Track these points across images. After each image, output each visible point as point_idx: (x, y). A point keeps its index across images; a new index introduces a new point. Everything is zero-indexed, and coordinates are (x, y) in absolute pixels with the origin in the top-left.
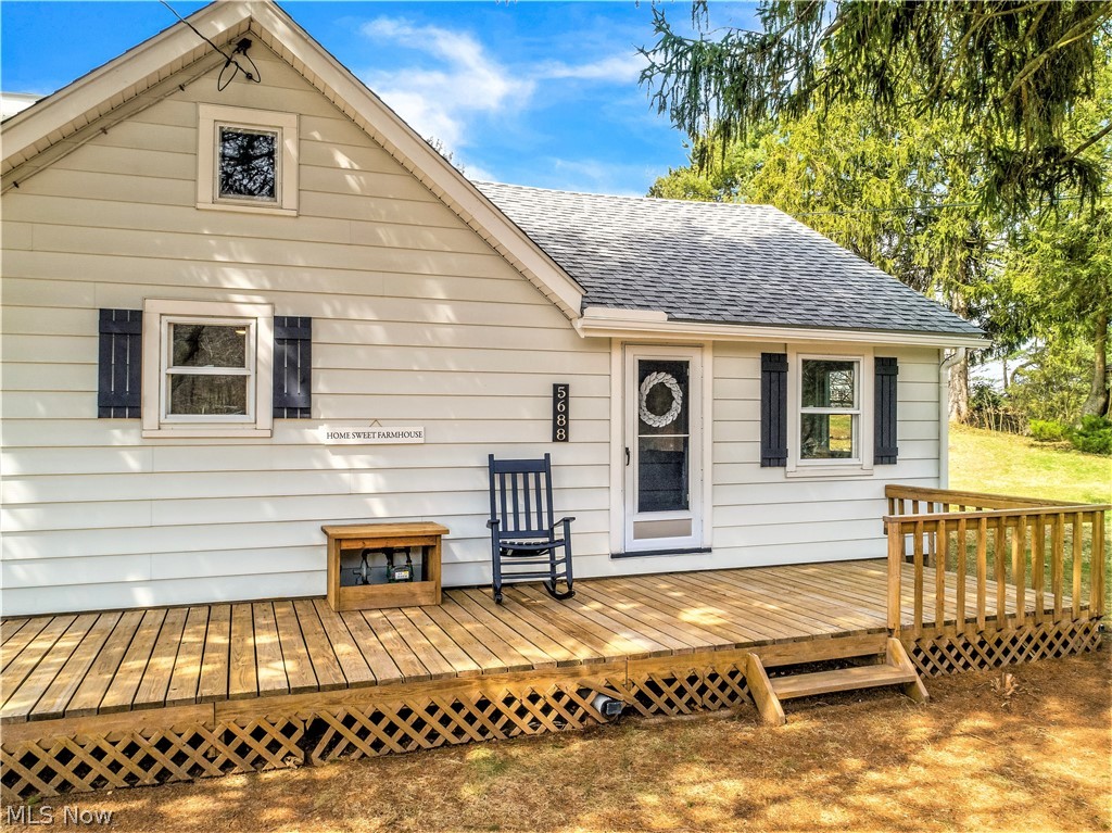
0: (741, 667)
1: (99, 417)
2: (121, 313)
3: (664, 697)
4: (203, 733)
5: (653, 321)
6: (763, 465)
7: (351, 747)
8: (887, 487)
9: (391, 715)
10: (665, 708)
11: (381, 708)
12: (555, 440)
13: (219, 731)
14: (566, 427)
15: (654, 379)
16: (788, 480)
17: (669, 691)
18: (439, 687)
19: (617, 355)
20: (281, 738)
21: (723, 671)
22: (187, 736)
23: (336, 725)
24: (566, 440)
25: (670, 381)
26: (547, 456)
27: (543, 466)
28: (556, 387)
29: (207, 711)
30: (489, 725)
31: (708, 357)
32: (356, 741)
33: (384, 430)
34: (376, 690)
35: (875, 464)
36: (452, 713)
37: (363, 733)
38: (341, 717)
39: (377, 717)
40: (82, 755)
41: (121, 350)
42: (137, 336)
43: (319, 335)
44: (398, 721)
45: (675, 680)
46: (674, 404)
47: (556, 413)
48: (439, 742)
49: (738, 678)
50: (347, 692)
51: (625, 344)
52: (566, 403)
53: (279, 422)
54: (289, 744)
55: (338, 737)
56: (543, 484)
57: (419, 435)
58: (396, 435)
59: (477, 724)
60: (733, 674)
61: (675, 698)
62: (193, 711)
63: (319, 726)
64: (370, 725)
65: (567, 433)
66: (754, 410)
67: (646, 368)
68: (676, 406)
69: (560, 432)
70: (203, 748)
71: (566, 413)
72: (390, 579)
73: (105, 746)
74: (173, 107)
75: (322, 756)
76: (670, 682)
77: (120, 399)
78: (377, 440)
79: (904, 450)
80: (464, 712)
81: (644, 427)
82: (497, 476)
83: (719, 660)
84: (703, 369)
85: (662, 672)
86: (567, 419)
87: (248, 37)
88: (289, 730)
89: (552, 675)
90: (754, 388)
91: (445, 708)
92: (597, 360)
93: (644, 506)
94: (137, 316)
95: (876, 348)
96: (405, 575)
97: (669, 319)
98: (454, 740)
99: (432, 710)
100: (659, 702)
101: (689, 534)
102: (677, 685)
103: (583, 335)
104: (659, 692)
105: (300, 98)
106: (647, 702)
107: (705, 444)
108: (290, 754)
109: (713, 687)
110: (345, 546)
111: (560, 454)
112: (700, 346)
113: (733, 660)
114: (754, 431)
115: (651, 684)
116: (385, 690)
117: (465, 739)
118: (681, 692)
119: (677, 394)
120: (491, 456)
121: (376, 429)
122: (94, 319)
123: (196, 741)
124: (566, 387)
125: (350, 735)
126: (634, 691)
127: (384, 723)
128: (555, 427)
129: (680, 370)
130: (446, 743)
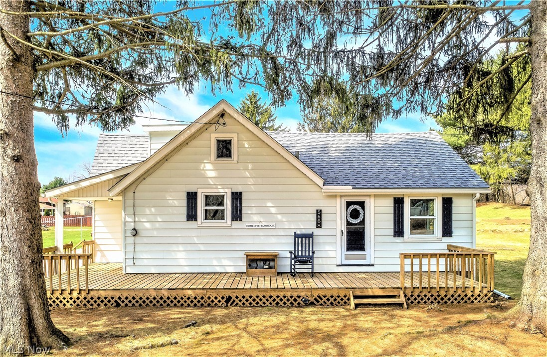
0: (348, 295)
1: (187, 221)
2: (192, 193)
3: (323, 301)
4: (204, 296)
5: (348, 189)
6: (394, 237)
7: (237, 304)
8: (448, 245)
9: (247, 297)
10: (323, 304)
11: (245, 295)
12: (317, 227)
13: (207, 296)
14: (321, 223)
15: (352, 207)
16: (405, 242)
17: (325, 299)
18: (259, 291)
19: (338, 200)
20: (221, 300)
21: (342, 296)
22: (200, 297)
23: (234, 298)
24: (321, 227)
25: (359, 208)
26: (313, 232)
27: (311, 236)
28: (317, 210)
29: (205, 291)
30: (272, 302)
31: (372, 200)
32: (239, 302)
33: (263, 224)
34: (243, 290)
35: (443, 236)
36: (262, 298)
37: (240, 301)
38: (235, 296)
39: (244, 297)
40: (179, 298)
41: (192, 203)
42: (196, 199)
43: (244, 196)
44: (249, 299)
45: (326, 296)
46: (361, 215)
47: (317, 219)
48: (259, 305)
49: (347, 298)
50: (237, 290)
51: (341, 196)
52: (321, 216)
53: (233, 222)
54: (223, 301)
55: (234, 301)
56: (311, 242)
57: (273, 226)
58: (267, 226)
59: (269, 302)
60: (345, 296)
61: (326, 301)
62: (202, 291)
63: (230, 298)
64: (242, 299)
65: (321, 225)
66: (391, 217)
67: (349, 204)
68: (361, 216)
69: (319, 225)
70: (204, 300)
71: (321, 219)
72: (263, 268)
73: (183, 297)
74: (205, 135)
75: (231, 305)
76: (325, 297)
77: (192, 216)
78: (261, 227)
79: (455, 232)
80: (266, 298)
81: (348, 223)
82: (297, 239)
83: (341, 292)
84: (370, 204)
85: (322, 294)
86: (321, 221)
87: (224, 113)
88: (223, 298)
89: (290, 291)
90: (391, 210)
91: (261, 297)
92: (331, 202)
93: (348, 249)
94: (196, 193)
95: (443, 194)
96: (267, 267)
97: (353, 188)
98: (263, 305)
99: (257, 297)
100: (321, 302)
101: (365, 259)
102: (327, 298)
103: (324, 194)
104: (322, 299)
105: (238, 128)
106: (318, 302)
107: (371, 229)
108: (223, 304)
109: (339, 300)
110: (249, 258)
111: (317, 232)
112: (369, 196)
113: (345, 292)
114: (391, 225)
115: (319, 297)
116: (246, 291)
117: (266, 305)
118: (328, 300)
119: (361, 211)
120: (295, 233)
121: (261, 224)
122: (185, 196)
123: (202, 298)
124: (321, 211)
125: (237, 301)
126: (314, 298)
127: (245, 299)
128: (317, 223)
129: (362, 204)
130: (261, 305)
